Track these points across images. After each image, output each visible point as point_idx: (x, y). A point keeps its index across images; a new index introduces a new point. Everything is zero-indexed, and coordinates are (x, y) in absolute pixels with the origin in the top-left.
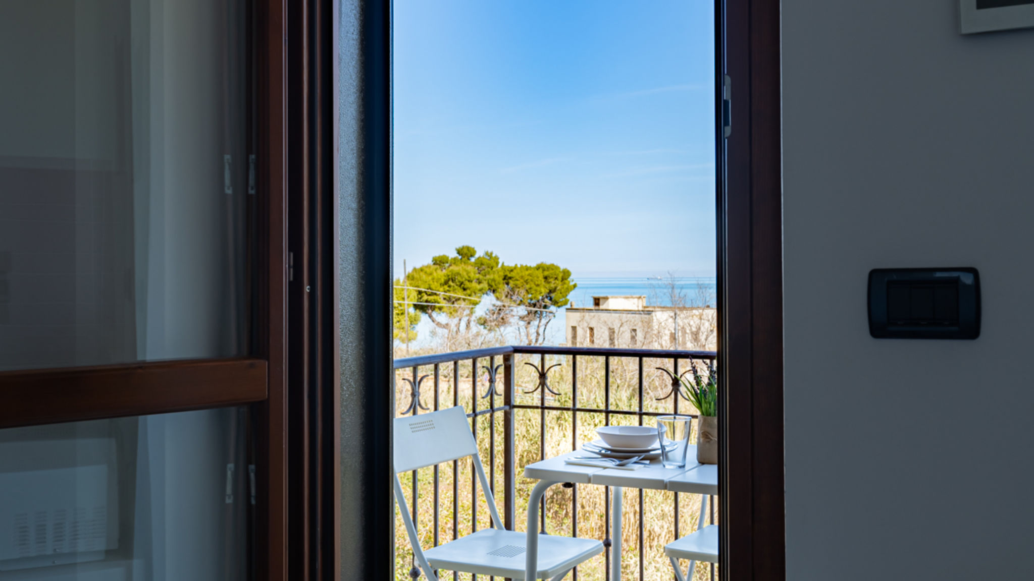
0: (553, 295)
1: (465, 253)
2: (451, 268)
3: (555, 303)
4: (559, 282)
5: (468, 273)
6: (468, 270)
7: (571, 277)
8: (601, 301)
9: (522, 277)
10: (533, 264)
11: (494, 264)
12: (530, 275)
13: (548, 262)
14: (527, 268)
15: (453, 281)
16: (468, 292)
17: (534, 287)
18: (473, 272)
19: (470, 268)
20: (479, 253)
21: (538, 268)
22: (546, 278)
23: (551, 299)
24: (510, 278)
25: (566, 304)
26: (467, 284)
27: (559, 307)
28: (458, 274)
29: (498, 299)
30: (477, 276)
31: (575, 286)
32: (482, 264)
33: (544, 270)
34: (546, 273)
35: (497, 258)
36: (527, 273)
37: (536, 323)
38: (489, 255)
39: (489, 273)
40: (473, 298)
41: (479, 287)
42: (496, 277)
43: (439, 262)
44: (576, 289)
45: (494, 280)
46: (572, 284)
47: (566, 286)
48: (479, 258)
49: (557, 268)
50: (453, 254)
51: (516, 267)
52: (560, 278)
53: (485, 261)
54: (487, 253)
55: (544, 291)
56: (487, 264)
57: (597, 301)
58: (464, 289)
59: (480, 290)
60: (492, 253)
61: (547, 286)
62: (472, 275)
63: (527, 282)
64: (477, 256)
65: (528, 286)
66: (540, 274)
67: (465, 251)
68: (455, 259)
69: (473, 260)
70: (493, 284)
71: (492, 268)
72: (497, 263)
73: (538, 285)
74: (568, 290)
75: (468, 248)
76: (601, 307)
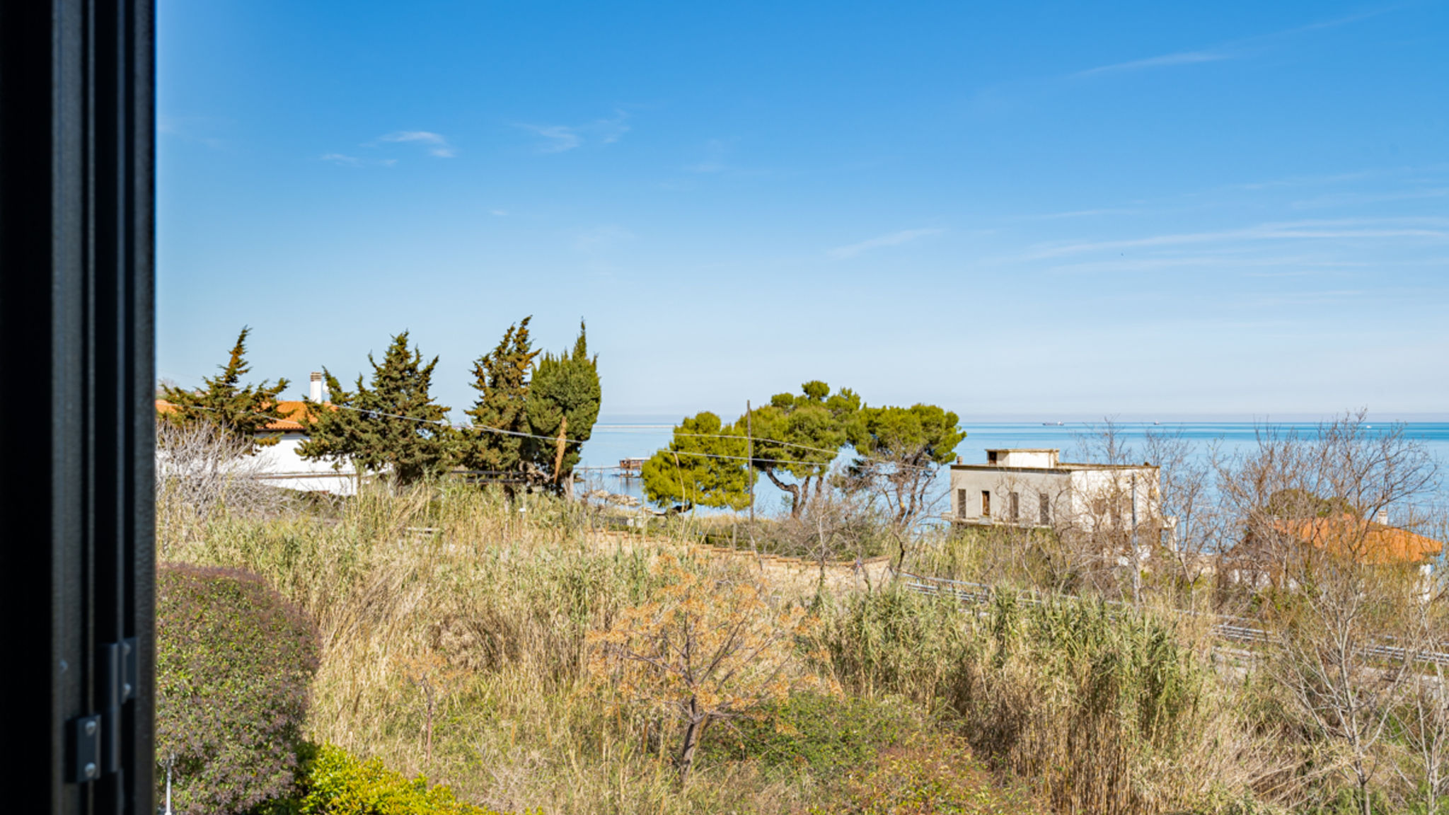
0: (933, 448)
1: (815, 391)
2: (798, 411)
3: (938, 458)
4: (942, 430)
5: (820, 417)
6: (819, 413)
7: (958, 424)
8: (999, 456)
9: (893, 423)
10: (908, 406)
11: (854, 406)
12: (902, 420)
13: (928, 403)
14: (900, 412)
15: (800, 428)
16: (821, 442)
17: (910, 437)
18: (826, 416)
19: (823, 411)
20: (834, 391)
21: (914, 410)
22: (925, 424)
23: (930, 453)
24: (877, 424)
25: (952, 459)
26: (820, 433)
27: (942, 464)
28: (808, 419)
29: (859, 452)
30: (833, 422)
31: (963, 435)
32: (838, 406)
33: (922, 414)
34: (925, 418)
35: (857, 398)
36: (899, 418)
37: (910, 485)
38: (847, 393)
39: (847, 418)
40: (826, 451)
41: (835, 436)
42: (858, 422)
43: (781, 402)
44: (965, 439)
45: (854, 427)
46: (959, 432)
47: (951, 436)
48: (833, 397)
49: (940, 411)
50: (798, 392)
51: (884, 410)
52: (944, 425)
53: (842, 402)
54: (843, 391)
55: (923, 442)
56: (845, 405)
57: (993, 456)
58: (816, 439)
59: (837, 440)
60: (850, 391)
61: (927, 435)
62: (826, 420)
63: (899, 430)
64: (830, 394)
65: (902, 435)
66: (916, 418)
67: (816, 388)
68: (801, 398)
69: (825, 400)
70: (854, 433)
71: (851, 411)
72: (858, 405)
73: (914, 435)
74: (955, 441)
75: (819, 384)
76: (999, 463)
